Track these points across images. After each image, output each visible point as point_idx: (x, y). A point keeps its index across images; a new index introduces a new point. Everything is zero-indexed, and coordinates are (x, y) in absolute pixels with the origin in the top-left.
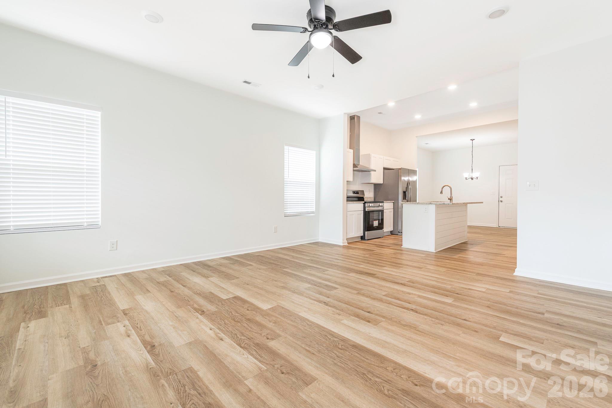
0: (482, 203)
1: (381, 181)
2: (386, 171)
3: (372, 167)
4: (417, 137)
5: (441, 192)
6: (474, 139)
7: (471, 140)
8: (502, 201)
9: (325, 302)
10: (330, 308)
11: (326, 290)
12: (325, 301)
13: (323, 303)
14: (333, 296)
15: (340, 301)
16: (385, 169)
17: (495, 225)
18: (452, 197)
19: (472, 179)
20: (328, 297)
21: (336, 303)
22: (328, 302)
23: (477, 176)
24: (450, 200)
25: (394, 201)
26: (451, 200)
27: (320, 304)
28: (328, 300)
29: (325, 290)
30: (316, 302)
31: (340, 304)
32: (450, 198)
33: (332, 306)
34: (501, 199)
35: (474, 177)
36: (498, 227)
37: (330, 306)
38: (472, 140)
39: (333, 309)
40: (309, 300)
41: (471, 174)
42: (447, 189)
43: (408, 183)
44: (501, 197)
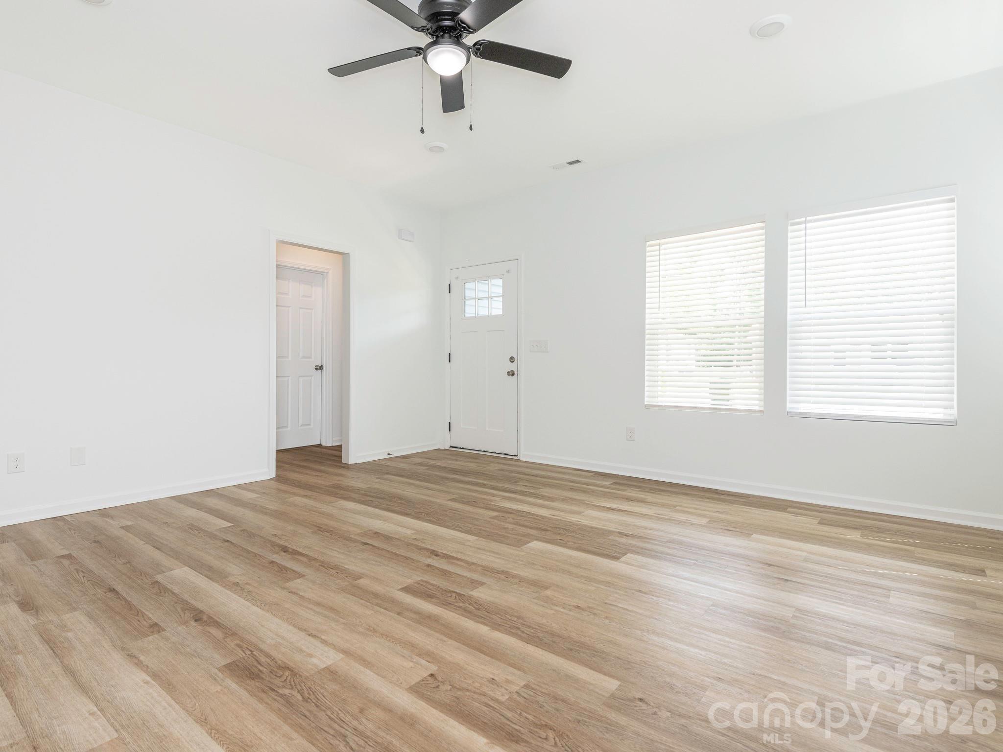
9: (436, 555)
10: (429, 547)
11: (432, 582)
12: (436, 558)
13: (440, 554)
14: (418, 568)
15: (407, 558)
20: (428, 565)
21: (414, 556)
22: (430, 557)
27: (445, 552)
28: (429, 561)
29: (435, 583)
30: (454, 555)
31: (408, 554)
33: (423, 551)
37: (428, 550)
39: (423, 545)
40: (468, 559)
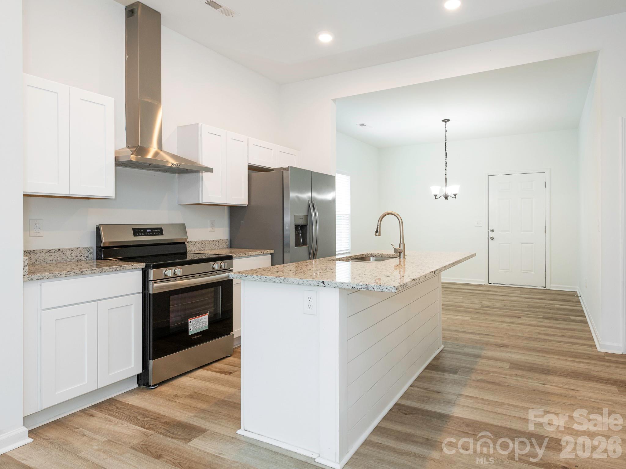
0: (474, 255)
1: (241, 199)
2: (255, 174)
3: (205, 162)
4: (334, 100)
5: (378, 232)
6: (449, 120)
7: (443, 121)
8: (492, 238)
16: (252, 168)
17: (482, 281)
18: (404, 245)
19: (446, 198)
23: (455, 193)
24: (400, 253)
25: (272, 251)
26: (402, 254)
32: (397, 247)
34: (491, 235)
35: (449, 194)
36: (487, 283)
38: (445, 121)
41: (444, 188)
42: (390, 223)
43: (311, 205)
44: (492, 231)
